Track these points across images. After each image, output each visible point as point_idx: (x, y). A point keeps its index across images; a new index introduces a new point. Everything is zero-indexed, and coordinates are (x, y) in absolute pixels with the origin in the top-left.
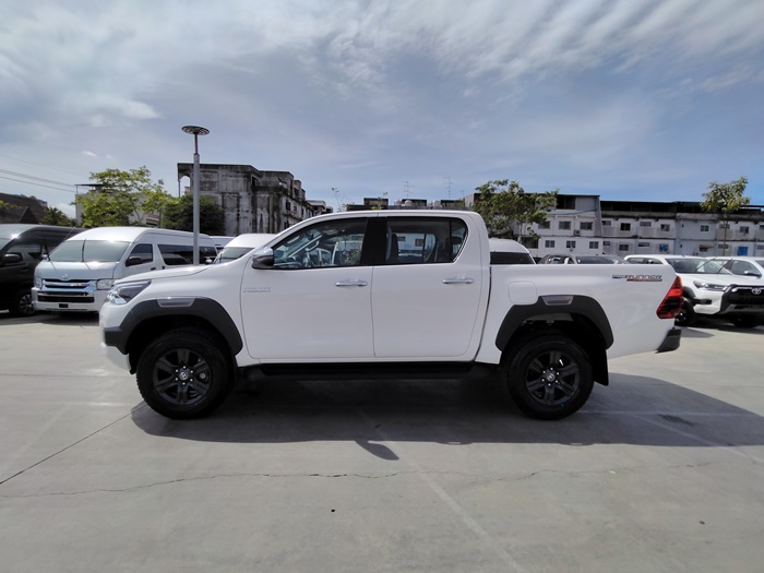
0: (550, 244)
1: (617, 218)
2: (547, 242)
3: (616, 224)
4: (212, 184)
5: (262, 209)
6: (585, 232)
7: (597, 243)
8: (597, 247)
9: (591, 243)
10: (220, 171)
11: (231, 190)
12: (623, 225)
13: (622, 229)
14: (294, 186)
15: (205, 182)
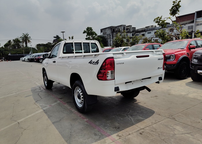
4: (106, 33)
5: (114, 37)
10: (107, 29)
11: (109, 34)
14: (126, 28)
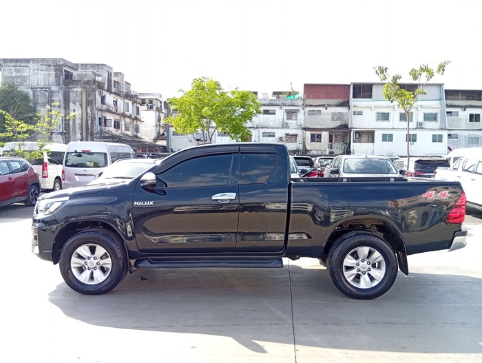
0: (388, 138)
1: (465, 108)
2: (384, 136)
3: (464, 115)
4: (24, 79)
5: (75, 103)
6: (428, 124)
7: (441, 136)
8: (441, 141)
9: (434, 136)
10: (31, 65)
11: (42, 84)
12: (471, 116)
13: (471, 120)
14: (113, 78)
15: (17, 77)
